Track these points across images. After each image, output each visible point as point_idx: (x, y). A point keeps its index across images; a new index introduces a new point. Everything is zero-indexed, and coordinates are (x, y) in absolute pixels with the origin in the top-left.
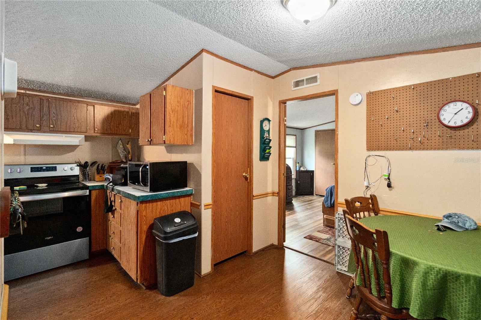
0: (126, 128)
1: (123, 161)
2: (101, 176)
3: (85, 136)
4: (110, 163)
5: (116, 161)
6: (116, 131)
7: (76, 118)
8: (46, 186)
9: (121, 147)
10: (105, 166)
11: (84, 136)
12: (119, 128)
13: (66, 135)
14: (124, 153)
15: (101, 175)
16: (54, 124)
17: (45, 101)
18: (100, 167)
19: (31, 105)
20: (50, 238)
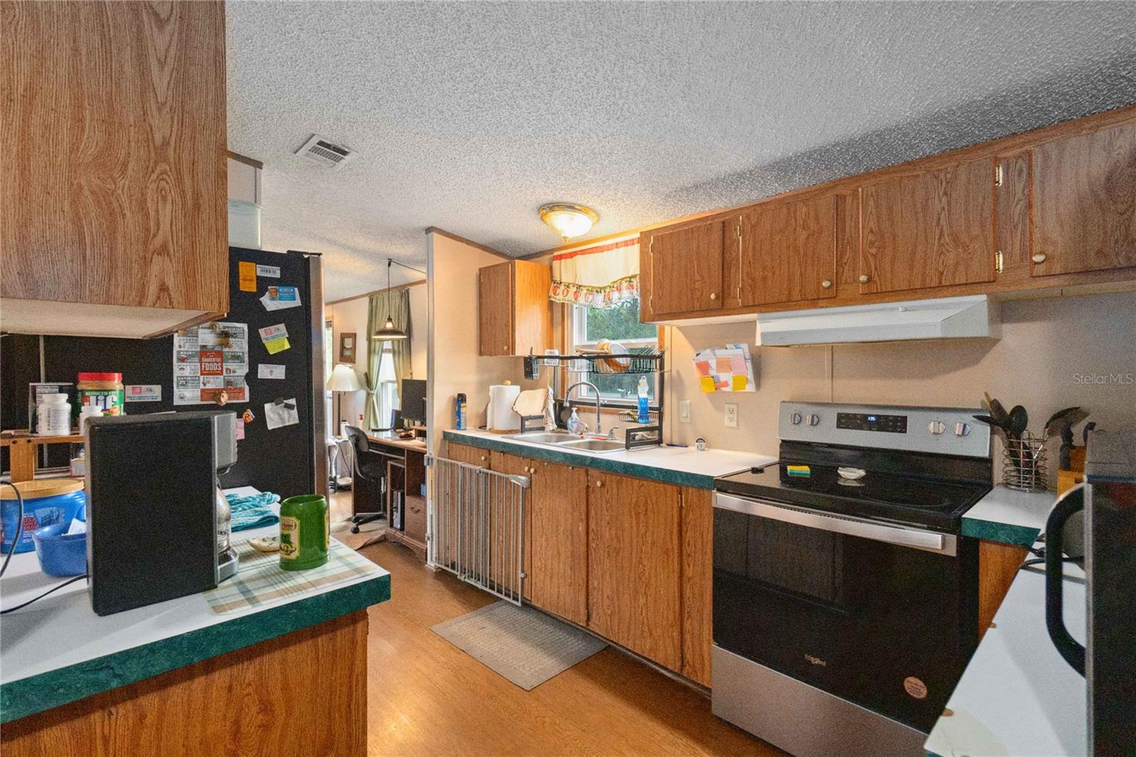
3: (991, 302)
7: (946, 232)
8: (862, 479)
11: (984, 297)
15: (1077, 475)
16: (873, 269)
19: (813, 225)
20: (818, 661)
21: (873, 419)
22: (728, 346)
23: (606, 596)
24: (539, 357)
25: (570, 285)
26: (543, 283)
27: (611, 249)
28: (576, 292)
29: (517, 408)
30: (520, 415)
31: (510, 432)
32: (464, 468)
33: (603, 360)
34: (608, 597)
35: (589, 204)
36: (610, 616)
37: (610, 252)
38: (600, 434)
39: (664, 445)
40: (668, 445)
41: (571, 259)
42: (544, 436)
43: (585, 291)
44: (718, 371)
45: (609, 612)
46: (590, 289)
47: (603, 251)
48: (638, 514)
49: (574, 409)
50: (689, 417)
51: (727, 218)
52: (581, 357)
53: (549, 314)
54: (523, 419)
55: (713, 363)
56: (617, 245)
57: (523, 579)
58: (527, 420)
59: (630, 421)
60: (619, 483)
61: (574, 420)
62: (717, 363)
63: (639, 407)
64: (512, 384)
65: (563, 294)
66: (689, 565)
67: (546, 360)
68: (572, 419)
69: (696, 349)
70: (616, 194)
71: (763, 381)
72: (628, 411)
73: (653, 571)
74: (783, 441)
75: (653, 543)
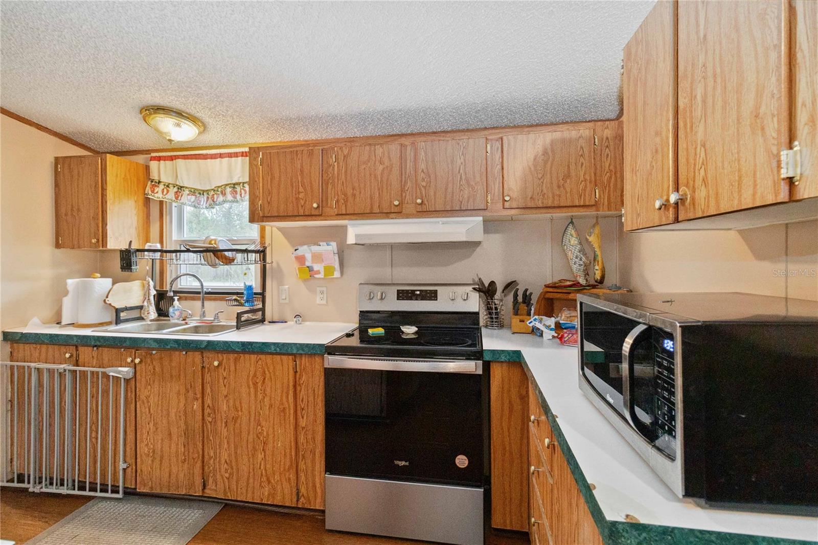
0: (586, 186)
1: (579, 283)
2: (523, 321)
3: (484, 221)
4: (547, 286)
5: (560, 281)
6: (556, 198)
7: (463, 177)
8: (416, 333)
9: (572, 242)
10: (531, 294)
11: (481, 218)
12: (565, 189)
13: (445, 219)
14: (581, 260)
15: (521, 317)
16: (424, 196)
17: (409, 148)
18: (520, 299)
19: (387, 162)
20: (403, 463)
21: (418, 293)
22: (321, 244)
23: (223, 461)
24: (138, 250)
25: (170, 186)
26: (138, 180)
27: (215, 158)
28: (176, 192)
29: (109, 300)
30: (114, 307)
31: (102, 324)
32: (38, 369)
33: (211, 253)
34: (226, 462)
35: (198, 115)
36: (228, 479)
37: (213, 160)
38: (205, 319)
39: (266, 322)
40: (270, 322)
41: (171, 162)
42: (142, 325)
43: (187, 192)
44: (313, 263)
45: (227, 475)
46: (193, 190)
47: (206, 159)
48: (255, 384)
49: (176, 298)
50: (287, 299)
51: (325, 147)
52: (188, 251)
53: (145, 210)
54: (118, 311)
55: (309, 256)
56: (221, 156)
57: (124, 470)
58: (123, 312)
59: (238, 305)
60: (236, 360)
61: (176, 308)
62: (312, 257)
63: (245, 292)
64: (101, 277)
65: (163, 192)
66: (303, 417)
67: (146, 253)
68: (174, 307)
69: (293, 246)
70: (227, 111)
71: (345, 270)
72: (235, 297)
73: (271, 429)
74: (361, 311)
75: (271, 406)
